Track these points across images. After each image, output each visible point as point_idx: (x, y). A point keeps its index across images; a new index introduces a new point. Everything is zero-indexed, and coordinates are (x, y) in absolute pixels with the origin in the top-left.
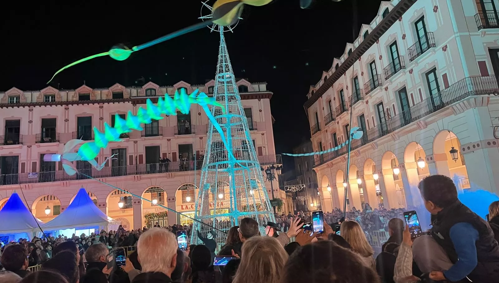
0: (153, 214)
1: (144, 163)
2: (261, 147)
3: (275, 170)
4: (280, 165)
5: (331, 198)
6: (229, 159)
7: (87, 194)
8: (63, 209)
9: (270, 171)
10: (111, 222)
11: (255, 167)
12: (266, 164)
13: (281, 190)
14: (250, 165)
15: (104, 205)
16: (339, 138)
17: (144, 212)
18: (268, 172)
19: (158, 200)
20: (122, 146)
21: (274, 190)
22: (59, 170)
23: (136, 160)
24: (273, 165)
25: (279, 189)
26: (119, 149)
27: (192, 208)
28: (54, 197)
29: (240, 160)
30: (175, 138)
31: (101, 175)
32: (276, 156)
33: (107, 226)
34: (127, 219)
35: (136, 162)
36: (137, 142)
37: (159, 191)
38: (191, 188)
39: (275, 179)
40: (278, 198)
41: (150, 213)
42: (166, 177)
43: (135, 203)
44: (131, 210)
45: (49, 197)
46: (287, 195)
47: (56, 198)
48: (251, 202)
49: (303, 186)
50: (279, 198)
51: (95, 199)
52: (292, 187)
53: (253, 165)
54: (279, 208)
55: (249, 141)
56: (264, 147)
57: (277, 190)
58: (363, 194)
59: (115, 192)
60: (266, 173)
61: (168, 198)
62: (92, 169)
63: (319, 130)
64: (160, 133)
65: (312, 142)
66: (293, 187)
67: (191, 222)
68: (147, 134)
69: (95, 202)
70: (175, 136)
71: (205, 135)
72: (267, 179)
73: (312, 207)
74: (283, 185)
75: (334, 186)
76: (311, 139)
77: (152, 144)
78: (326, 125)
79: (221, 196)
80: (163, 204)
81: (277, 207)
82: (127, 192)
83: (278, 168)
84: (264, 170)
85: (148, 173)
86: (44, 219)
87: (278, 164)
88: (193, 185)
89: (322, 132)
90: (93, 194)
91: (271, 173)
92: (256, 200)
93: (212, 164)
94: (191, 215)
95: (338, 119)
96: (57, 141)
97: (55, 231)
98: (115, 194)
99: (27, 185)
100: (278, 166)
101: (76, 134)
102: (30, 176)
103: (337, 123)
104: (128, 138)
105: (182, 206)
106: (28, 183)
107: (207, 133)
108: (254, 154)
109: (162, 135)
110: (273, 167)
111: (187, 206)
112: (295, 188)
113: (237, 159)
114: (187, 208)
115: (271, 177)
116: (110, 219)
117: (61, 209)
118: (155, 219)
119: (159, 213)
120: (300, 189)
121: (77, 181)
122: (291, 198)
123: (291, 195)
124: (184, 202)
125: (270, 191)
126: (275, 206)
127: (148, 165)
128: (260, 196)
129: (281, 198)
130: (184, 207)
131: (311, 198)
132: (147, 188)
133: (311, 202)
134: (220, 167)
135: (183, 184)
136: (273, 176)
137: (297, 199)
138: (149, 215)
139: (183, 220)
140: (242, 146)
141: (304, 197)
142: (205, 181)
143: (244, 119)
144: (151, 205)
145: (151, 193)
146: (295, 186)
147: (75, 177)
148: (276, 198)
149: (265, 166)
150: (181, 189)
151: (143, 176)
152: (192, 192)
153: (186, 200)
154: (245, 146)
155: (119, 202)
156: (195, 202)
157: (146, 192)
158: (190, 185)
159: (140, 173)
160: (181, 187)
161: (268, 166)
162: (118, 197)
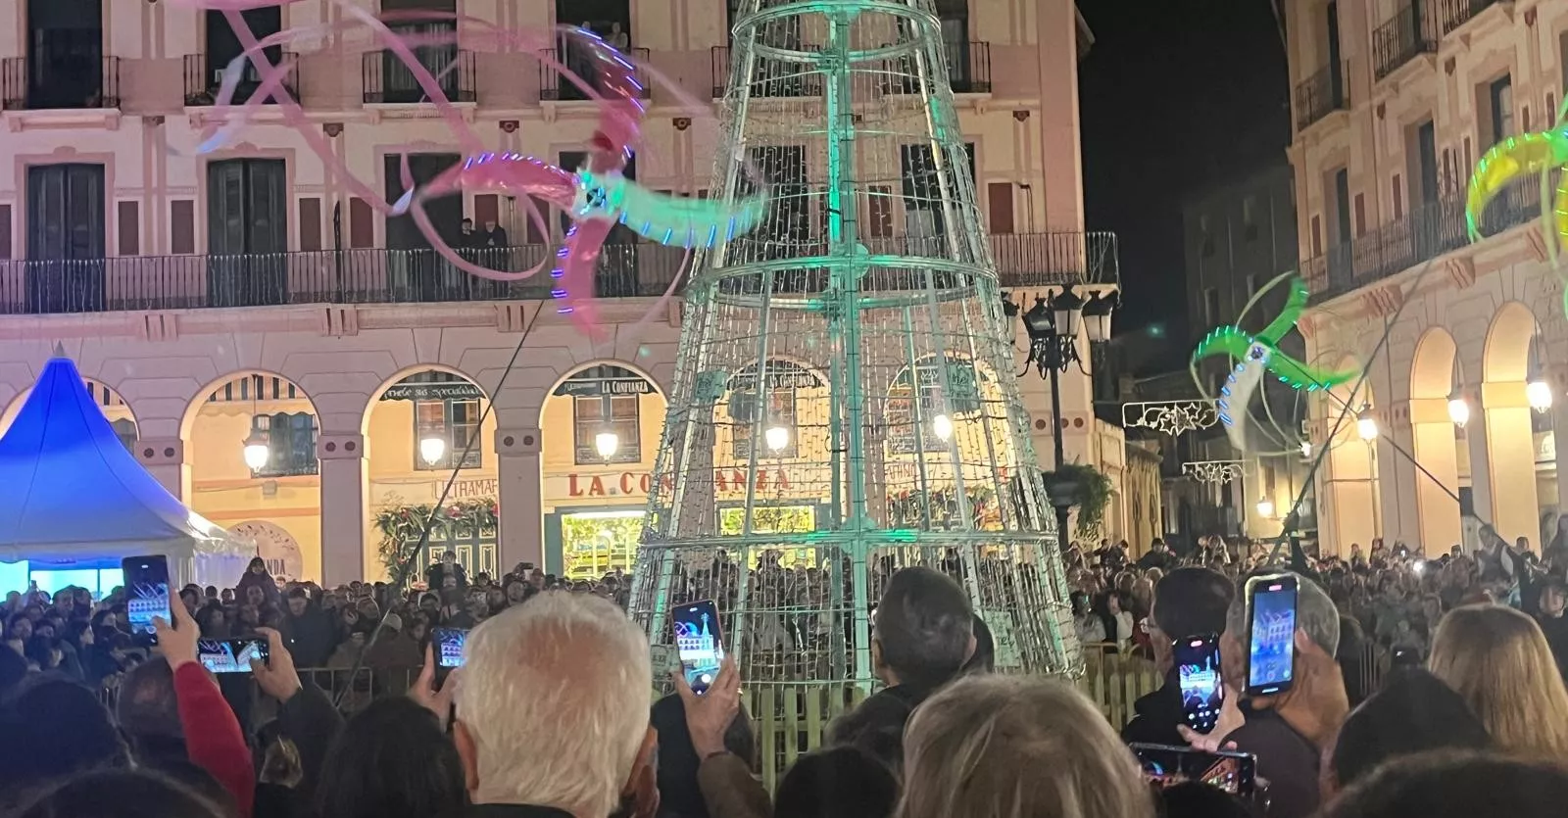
0: (423, 511)
1: (376, 246)
2: (1010, 186)
3: (1079, 312)
4: (1105, 290)
5: (1376, 475)
6: (830, 247)
7: (80, 384)
9: (1052, 322)
10: (208, 543)
11: (972, 293)
12: (1030, 280)
13: (1098, 420)
14: (945, 280)
15: (169, 452)
16: (1446, 153)
17: (374, 499)
18: (1044, 324)
19: (448, 441)
20: (259, 147)
21: (1066, 423)
23: (337, 224)
24: (1067, 288)
25: (1091, 414)
26: (246, 163)
27: (626, 492)
29: (892, 251)
30: (542, 117)
31: (152, 296)
32: (1089, 242)
33: (188, 559)
34: (284, 531)
35: (338, 238)
36: (340, 127)
37: (456, 397)
38: (623, 387)
39: (1072, 363)
40: (1082, 463)
41: (406, 503)
42: (492, 322)
43: (331, 447)
44: (309, 484)
46: (1130, 452)
48: (940, 475)
50: (1091, 462)
51: (123, 420)
52: (1165, 409)
53: (963, 284)
54: (1083, 519)
55: (945, 153)
56: (1022, 187)
57: (1079, 423)
58: (1553, 466)
59: (228, 387)
60: (1029, 327)
61: (505, 435)
62: (108, 262)
63: (1339, 102)
64: (462, 86)
65: (1292, 167)
66: (1171, 407)
67: (617, 562)
68: (393, 87)
69: (125, 434)
70: (542, 103)
71: (705, 108)
72: (1031, 358)
73: (1264, 519)
74: (1116, 394)
75: (1396, 415)
76: (1288, 151)
77: (422, 142)
78: (1381, 74)
79: (777, 437)
80: (476, 462)
81: (1074, 513)
82: (291, 388)
83: (1095, 308)
84: (1019, 311)
85: (400, 299)
87: (1095, 282)
88: (631, 374)
89: (1353, 114)
90: (111, 392)
91: (1054, 329)
92: (968, 471)
93: (739, 270)
94: (620, 530)
95: (1452, 42)
98: (229, 398)
100: (1095, 294)
101: (22, 67)
103: (1442, 68)
105: (573, 477)
107: (719, 92)
108: (969, 225)
109: (473, 95)
110: (1068, 302)
111: (597, 480)
112: (1182, 418)
114: (601, 492)
115: (1052, 354)
116: (199, 526)
118: (432, 537)
119: (455, 508)
120: (1203, 423)
121: (32, 321)
122: (1155, 470)
123: (1154, 447)
124: (585, 456)
125: (1041, 424)
126: (1067, 507)
127: (401, 255)
128: (991, 451)
129: (1102, 463)
130: (584, 484)
131: (1261, 472)
132: (394, 374)
133: (1263, 492)
134: (788, 283)
135: (577, 365)
136: (1063, 347)
137: (1187, 474)
138: (404, 515)
139: (575, 550)
140: (904, 174)
141: (1228, 464)
142: (701, 357)
143: (925, 26)
144: (412, 464)
145: (411, 402)
146: (1181, 406)
147: (21, 299)
148: (1072, 463)
149: (1027, 290)
150: (568, 393)
151: (373, 312)
152: (630, 409)
153: (595, 446)
154: (922, 179)
155: (246, 443)
156: (639, 461)
157: (389, 397)
158: (617, 371)
159: (355, 296)
160: (572, 377)
161: (1043, 292)
162: (243, 415)
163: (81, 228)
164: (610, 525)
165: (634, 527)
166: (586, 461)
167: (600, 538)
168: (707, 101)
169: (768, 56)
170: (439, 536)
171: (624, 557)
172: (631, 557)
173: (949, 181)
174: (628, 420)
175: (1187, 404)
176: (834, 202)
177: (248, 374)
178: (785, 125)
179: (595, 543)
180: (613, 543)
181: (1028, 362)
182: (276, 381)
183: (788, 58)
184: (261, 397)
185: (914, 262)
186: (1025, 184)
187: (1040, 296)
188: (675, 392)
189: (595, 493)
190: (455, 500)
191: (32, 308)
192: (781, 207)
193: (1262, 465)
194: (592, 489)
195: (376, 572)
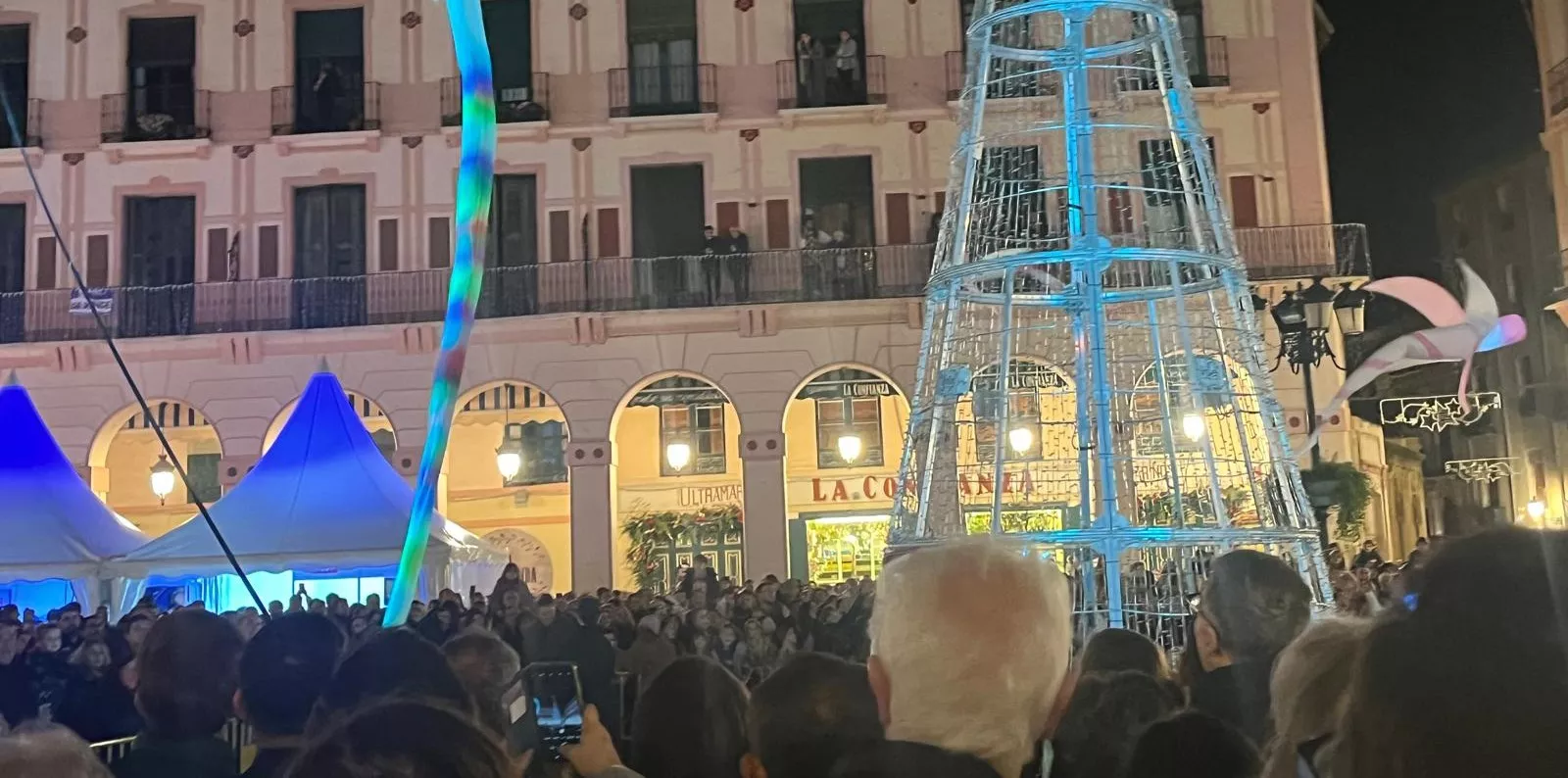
0: (669, 518)
1: (623, 254)
2: (1251, 178)
3: (1331, 305)
4: (1356, 283)
6: (1071, 242)
7: (342, 396)
8: (232, 472)
9: (1303, 315)
10: (464, 550)
11: (1219, 286)
12: (1277, 273)
13: (1356, 419)
14: (1190, 274)
17: (621, 507)
18: (1292, 318)
19: (693, 450)
20: (512, 163)
21: (1321, 420)
22: (211, 277)
23: (585, 234)
24: (1317, 279)
25: (1348, 411)
26: (499, 179)
27: (869, 496)
28: (191, 412)
29: (1133, 244)
30: (781, 125)
31: (411, 310)
32: (1336, 231)
33: (445, 567)
34: (535, 539)
35: (586, 248)
36: (589, 141)
37: (702, 402)
38: (864, 389)
39: (1326, 358)
40: (1340, 461)
41: (652, 510)
42: (734, 327)
43: (580, 454)
44: (560, 493)
45: (169, 411)
46: (1390, 451)
47: (199, 418)
49: (1483, 400)
50: (1349, 459)
51: (383, 431)
52: (1425, 405)
53: (1208, 275)
54: (1345, 519)
55: (1185, 145)
56: (1267, 179)
57: (1335, 420)
59: (482, 396)
60: (1278, 322)
61: (748, 440)
62: (369, 279)
64: (705, 96)
65: (1548, 153)
66: (1431, 402)
67: (862, 568)
68: (639, 100)
69: (384, 444)
70: (781, 111)
71: (940, 111)
72: (1282, 354)
73: (1533, 514)
76: (1543, 137)
79: (1021, 439)
80: (720, 467)
81: (1334, 513)
82: (542, 397)
83: (1346, 300)
84: (1268, 304)
85: (646, 306)
86: (145, 520)
87: (1345, 274)
88: (872, 376)
90: (372, 405)
91: (1305, 323)
92: (1221, 468)
93: (980, 267)
94: (864, 535)
96: (200, 130)
97: (199, 580)
98: (482, 407)
99: (65, 346)
100: (1346, 285)
101: (289, 95)
102: (78, 306)
104: (545, 123)
105: (816, 482)
106: (70, 339)
107: (954, 95)
108: (1213, 216)
109: (712, 107)
110: (1318, 294)
111: (840, 485)
112: (1443, 413)
113: (1117, 244)
114: (844, 496)
115: (1304, 349)
116: (455, 534)
117: (223, 477)
118: (679, 544)
119: (700, 514)
120: (1468, 418)
121: (297, 336)
122: (1416, 468)
123: (1414, 445)
124: (829, 459)
125: (1295, 422)
126: (1326, 507)
127: (646, 263)
128: (1245, 446)
129: (1362, 460)
130: (828, 489)
132: (640, 381)
133: (1532, 491)
135: (820, 368)
136: (1314, 341)
137: (1451, 472)
138: (651, 522)
139: (820, 556)
140: (1144, 167)
141: (1494, 462)
142: (944, 355)
143: (1161, 19)
144: (658, 471)
145: (654, 409)
146: (1442, 401)
147: (288, 316)
148: (1329, 460)
149: (1274, 284)
150: (810, 396)
151: (620, 320)
152: (871, 412)
153: (838, 450)
154: (1163, 171)
155: (499, 451)
156: (882, 464)
157: (636, 404)
158: (857, 374)
159: (602, 304)
160: (813, 381)
161: (1292, 285)
162: (496, 424)
163: (344, 246)
164: (854, 530)
165: (877, 533)
166: (830, 464)
167: (844, 543)
168: (943, 104)
169: (1005, 56)
170: (685, 543)
171: (869, 563)
172: (876, 563)
173: (1191, 173)
174: (870, 422)
175: (1449, 399)
176: (1073, 198)
177: (501, 384)
178: (1021, 124)
179: (839, 548)
180: (858, 548)
181: (1279, 357)
182: (527, 389)
183: (1023, 58)
184: (513, 406)
185: (1158, 254)
186: (1267, 176)
187: (1289, 289)
188: (918, 390)
189: (838, 498)
190: (701, 507)
191: (297, 324)
192: (1021, 203)
193: (1531, 461)
194: (836, 494)
195: (625, 581)
